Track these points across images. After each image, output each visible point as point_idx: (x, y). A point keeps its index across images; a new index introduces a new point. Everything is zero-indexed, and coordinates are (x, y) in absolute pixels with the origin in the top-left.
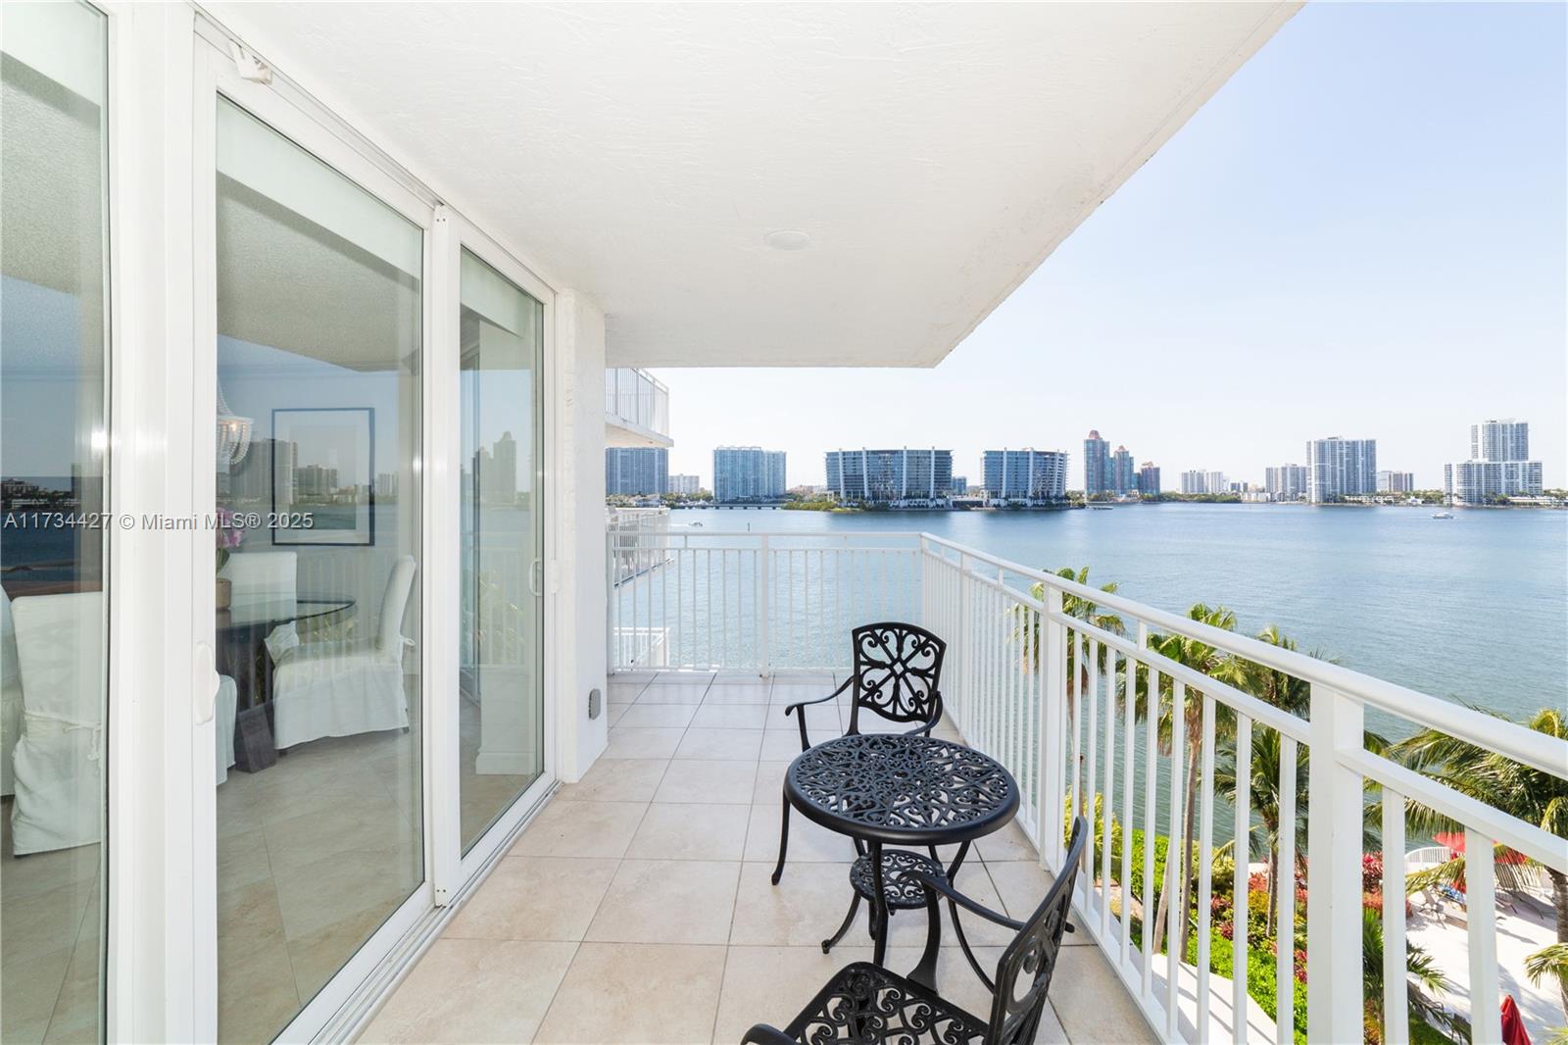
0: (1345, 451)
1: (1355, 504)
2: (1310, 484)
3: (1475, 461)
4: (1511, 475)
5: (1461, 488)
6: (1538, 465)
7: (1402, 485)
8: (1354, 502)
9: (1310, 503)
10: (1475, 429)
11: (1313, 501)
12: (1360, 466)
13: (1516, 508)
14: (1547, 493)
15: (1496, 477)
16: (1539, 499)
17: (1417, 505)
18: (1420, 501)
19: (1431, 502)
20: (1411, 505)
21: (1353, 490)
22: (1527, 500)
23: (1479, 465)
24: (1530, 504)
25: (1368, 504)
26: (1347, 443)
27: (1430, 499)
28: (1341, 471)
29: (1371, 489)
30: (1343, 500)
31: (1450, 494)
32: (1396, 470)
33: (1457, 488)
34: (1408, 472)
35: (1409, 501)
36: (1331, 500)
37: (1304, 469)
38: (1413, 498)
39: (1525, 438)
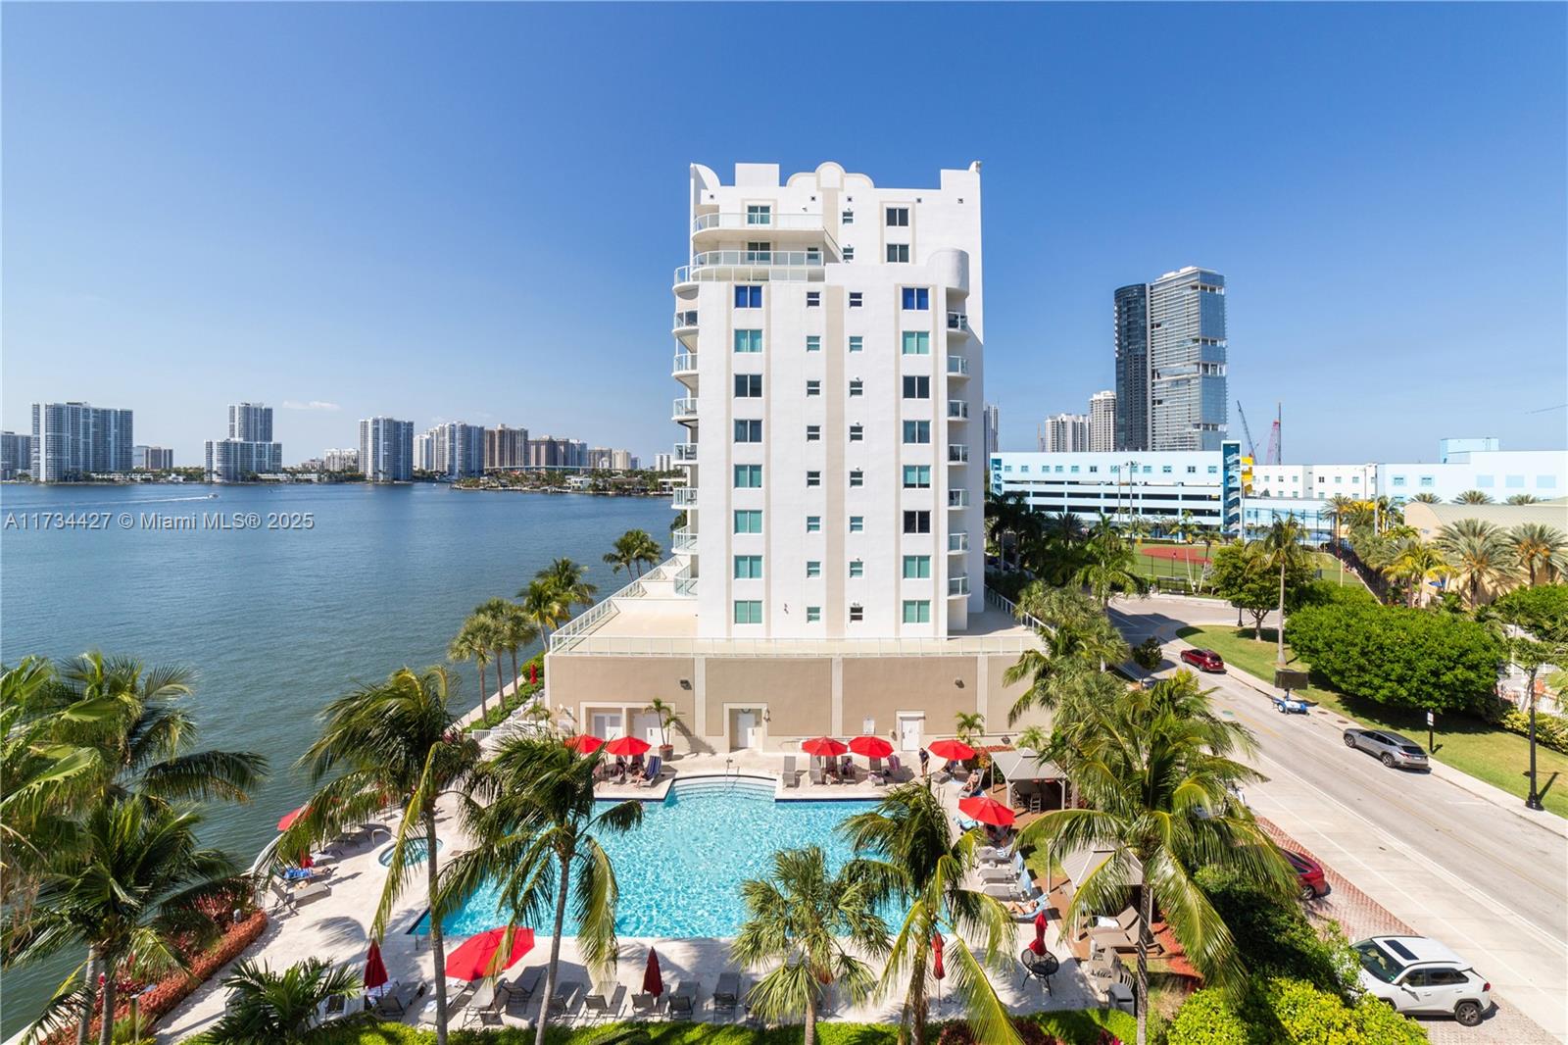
0: (91, 420)
1: (105, 483)
2: (39, 458)
3: (232, 439)
4: (260, 454)
5: (220, 465)
6: (278, 446)
7: (160, 460)
8: (103, 480)
9: (37, 481)
10: (233, 410)
11: (43, 478)
12: (112, 439)
13: (263, 484)
14: (284, 471)
15: (250, 456)
16: (281, 476)
17: (178, 483)
18: (181, 479)
19: (193, 480)
20: (171, 482)
21: (103, 468)
22: (271, 476)
23: (236, 444)
24: (273, 480)
25: (122, 483)
26: (96, 411)
27: (193, 476)
28: (86, 444)
29: (125, 465)
30: (88, 478)
31: (210, 472)
32: (153, 445)
33: (216, 465)
34: (168, 448)
35: (170, 478)
36: (68, 478)
37: (28, 439)
38: (174, 475)
39: (270, 421)
